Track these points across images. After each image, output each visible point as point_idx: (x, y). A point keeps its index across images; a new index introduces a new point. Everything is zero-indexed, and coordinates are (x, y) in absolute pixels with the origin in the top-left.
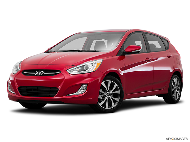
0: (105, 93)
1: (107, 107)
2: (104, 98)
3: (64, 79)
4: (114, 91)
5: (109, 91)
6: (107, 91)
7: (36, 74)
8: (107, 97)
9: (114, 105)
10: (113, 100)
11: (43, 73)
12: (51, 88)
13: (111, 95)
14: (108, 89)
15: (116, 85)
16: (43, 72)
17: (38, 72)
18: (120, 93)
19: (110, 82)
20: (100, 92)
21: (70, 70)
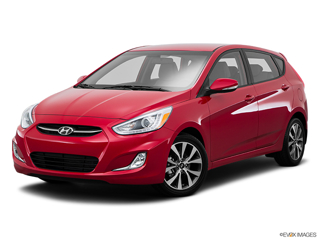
0: (176, 164)
1: (180, 187)
2: (175, 171)
3: (107, 143)
4: (192, 159)
5: (183, 160)
6: (180, 159)
7: (61, 131)
8: (180, 169)
9: (191, 183)
10: (190, 174)
11: (72, 130)
12: (86, 157)
13: (186, 167)
14: (181, 157)
15: (195, 150)
16: (71, 128)
17: (63, 129)
18: (201, 163)
19: (185, 144)
20: (168, 163)
21: (118, 128)
